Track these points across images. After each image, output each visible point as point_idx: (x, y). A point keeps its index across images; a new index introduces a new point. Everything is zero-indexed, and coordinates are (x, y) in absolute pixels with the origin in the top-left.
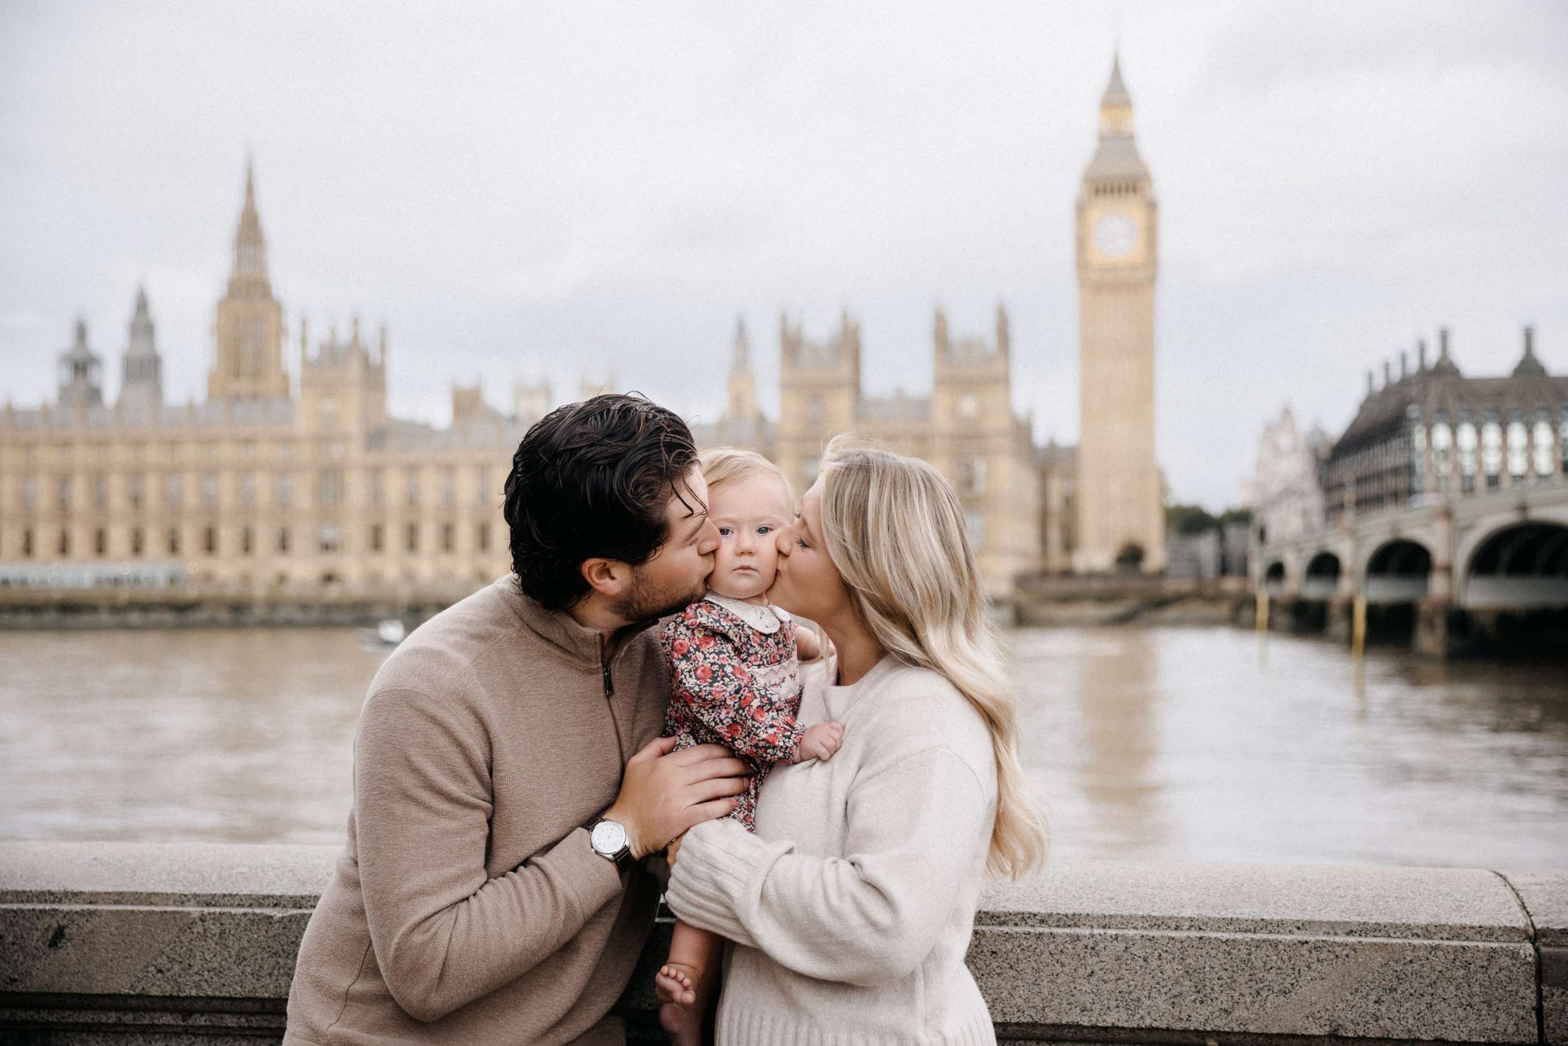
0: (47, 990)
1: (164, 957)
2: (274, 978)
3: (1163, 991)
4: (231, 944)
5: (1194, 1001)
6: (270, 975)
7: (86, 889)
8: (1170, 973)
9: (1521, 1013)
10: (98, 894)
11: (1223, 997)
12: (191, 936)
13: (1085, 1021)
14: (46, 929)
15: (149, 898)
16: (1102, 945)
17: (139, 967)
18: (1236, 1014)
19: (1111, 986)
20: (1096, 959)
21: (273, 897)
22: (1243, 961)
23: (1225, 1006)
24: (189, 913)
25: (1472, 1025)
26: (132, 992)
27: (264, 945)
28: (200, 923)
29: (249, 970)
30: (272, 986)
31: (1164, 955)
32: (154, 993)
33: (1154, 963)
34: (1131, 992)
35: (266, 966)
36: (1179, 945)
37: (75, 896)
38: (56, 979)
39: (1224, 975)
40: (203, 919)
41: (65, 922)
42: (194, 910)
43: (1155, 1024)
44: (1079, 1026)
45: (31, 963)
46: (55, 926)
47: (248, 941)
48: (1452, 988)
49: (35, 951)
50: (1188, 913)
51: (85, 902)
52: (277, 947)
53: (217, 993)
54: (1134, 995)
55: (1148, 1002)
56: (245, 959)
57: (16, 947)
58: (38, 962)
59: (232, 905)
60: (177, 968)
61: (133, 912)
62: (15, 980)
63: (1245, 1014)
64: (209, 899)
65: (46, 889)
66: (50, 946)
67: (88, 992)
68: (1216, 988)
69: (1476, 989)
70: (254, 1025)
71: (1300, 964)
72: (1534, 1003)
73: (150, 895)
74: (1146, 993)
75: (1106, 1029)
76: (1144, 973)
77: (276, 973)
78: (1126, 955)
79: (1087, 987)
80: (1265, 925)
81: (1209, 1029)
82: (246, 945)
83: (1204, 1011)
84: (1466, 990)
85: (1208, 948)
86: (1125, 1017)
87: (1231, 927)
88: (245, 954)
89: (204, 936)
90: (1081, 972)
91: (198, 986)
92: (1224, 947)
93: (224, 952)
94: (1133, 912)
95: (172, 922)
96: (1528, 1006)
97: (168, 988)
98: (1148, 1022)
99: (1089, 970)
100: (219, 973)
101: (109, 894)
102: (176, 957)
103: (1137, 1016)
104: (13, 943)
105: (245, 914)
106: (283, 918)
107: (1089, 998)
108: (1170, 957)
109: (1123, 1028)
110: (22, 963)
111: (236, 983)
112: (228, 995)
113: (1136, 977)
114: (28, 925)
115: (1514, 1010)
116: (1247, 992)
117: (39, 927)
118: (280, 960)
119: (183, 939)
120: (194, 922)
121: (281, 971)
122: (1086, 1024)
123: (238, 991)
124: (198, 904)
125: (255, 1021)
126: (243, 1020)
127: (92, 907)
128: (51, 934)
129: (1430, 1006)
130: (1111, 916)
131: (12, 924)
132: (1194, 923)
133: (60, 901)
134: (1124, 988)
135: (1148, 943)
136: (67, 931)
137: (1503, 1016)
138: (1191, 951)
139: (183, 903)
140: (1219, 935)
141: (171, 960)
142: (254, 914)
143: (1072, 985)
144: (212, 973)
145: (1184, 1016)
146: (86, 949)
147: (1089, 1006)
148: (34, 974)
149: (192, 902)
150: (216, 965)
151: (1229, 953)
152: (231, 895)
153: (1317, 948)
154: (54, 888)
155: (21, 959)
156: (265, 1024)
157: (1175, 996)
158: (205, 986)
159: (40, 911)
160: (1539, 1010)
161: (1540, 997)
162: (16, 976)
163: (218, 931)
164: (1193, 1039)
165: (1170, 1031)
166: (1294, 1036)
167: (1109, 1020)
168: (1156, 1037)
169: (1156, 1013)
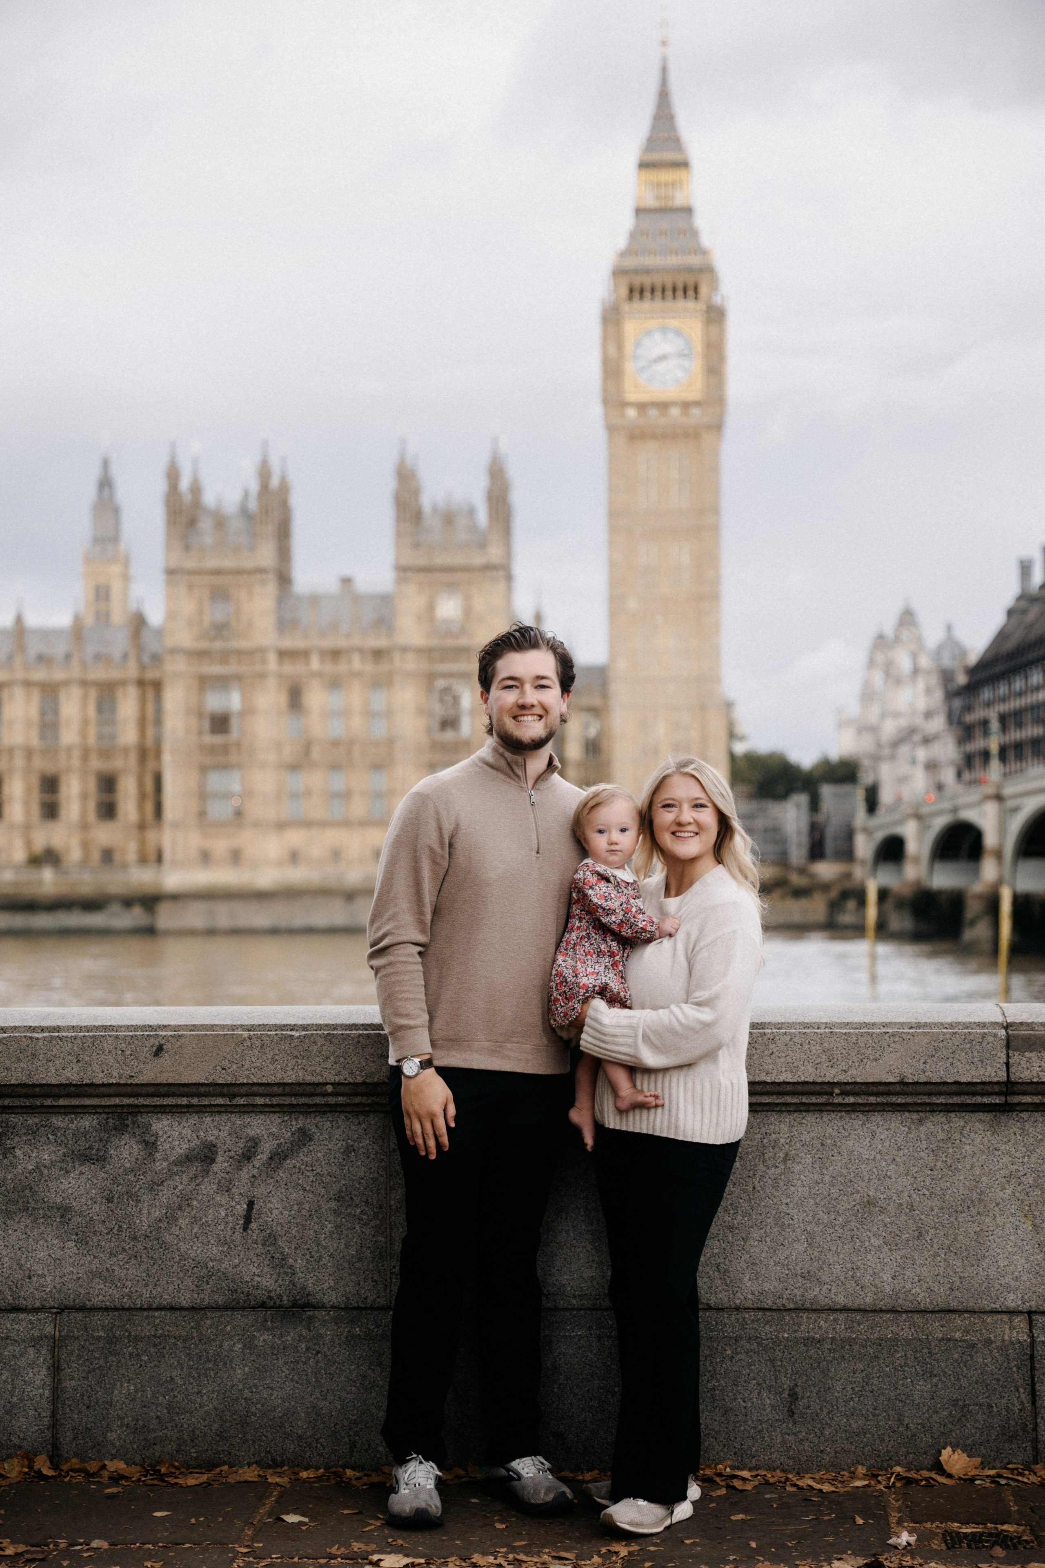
0: (153, 1082)
1: (227, 1061)
2: (295, 1071)
3: (811, 1061)
4: (268, 1052)
5: (828, 1066)
6: (293, 1069)
7: (172, 1023)
8: (815, 1052)
9: (998, 1065)
10: (180, 1026)
11: (843, 1063)
12: (243, 1048)
13: (768, 1080)
14: (152, 1046)
15: (212, 1027)
16: (778, 1038)
17: (211, 1067)
18: (850, 1072)
19: (782, 1060)
20: (774, 1045)
21: (290, 1025)
22: (854, 1043)
23: (844, 1068)
24: (242, 1035)
25: (974, 1073)
26: (206, 1082)
27: (289, 1052)
28: (248, 1040)
29: (279, 1067)
30: (294, 1076)
31: (812, 1042)
32: (221, 1082)
33: (806, 1046)
34: (793, 1063)
35: (290, 1065)
36: (820, 1036)
37: (165, 1027)
38: (158, 1075)
39: (844, 1052)
40: (250, 1038)
41: (163, 1042)
42: (246, 1034)
43: (806, 1080)
44: (765, 1083)
45: (142, 1066)
46: (157, 1044)
47: (279, 1050)
48: (963, 1054)
49: (145, 1060)
50: (824, 1020)
51: (171, 1031)
52: (296, 1053)
53: (260, 1081)
54: (795, 1064)
55: (803, 1068)
56: (277, 1060)
57: (132, 1057)
58: (147, 1065)
59: (264, 1031)
60: (235, 1067)
61: (206, 1034)
62: (133, 1077)
63: (855, 1072)
64: (249, 1028)
65: (147, 1023)
66: (154, 1056)
67: (179, 1082)
68: (839, 1059)
69: (976, 1054)
70: (275, 1103)
71: (885, 1044)
72: (1005, 1060)
73: (212, 1026)
74: (802, 1063)
75: (779, 1084)
76: (801, 1052)
77: (296, 1068)
78: (791, 1043)
79: (770, 1061)
80: (866, 1025)
81: (835, 1081)
82: (277, 1052)
83: (834, 1071)
84: (971, 1055)
85: (835, 1037)
86: (790, 1076)
87: (848, 1027)
88: (277, 1057)
89: (251, 1047)
90: (766, 1052)
91: (248, 1077)
92: (844, 1036)
93: (263, 1057)
94: (794, 1020)
95: (231, 1040)
96: (1002, 1062)
97: (229, 1079)
98: (803, 1079)
99: (771, 1052)
100: (260, 1069)
101: (187, 1026)
102: (234, 1061)
103: (797, 1076)
104: (131, 1055)
105: (276, 1035)
106: (300, 1036)
107: (771, 1066)
108: (815, 1043)
109: (789, 1083)
110: (137, 1067)
111: (272, 1075)
112: (266, 1082)
113: (797, 1054)
114: (140, 1044)
115: (995, 1064)
116: (856, 1060)
117: (147, 1045)
118: (299, 1061)
119: (238, 1050)
120: (245, 1040)
121: (299, 1067)
122: (769, 1081)
123: (272, 1079)
124: (243, 1030)
125: (276, 1100)
126: (267, 1100)
127: (180, 1033)
128: (155, 1049)
129: (952, 1064)
130: (782, 1023)
131: (130, 1044)
132: (827, 1025)
133: (156, 1030)
134: (790, 1060)
135: (803, 1036)
136: (165, 1047)
137: (989, 1068)
138: (826, 1039)
139: (233, 1030)
140: (841, 1031)
141: (230, 1062)
142: (282, 1034)
143: (762, 1060)
144: (256, 1069)
145: (822, 1074)
146: (177, 1057)
147: (770, 1071)
148: (145, 1072)
149: (240, 1029)
150: (259, 1064)
151: (847, 1040)
152: (263, 1025)
153: (893, 1035)
154: (151, 1024)
155: (136, 1064)
156: (281, 1102)
157: (817, 1064)
158: (252, 1077)
159: (148, 1035)
160: (1007, 1065)
161: (1008, 1056)
162: (133, 1074)
163: (260, 1045)
164: (827, 1088)
165: (814, 1083)
166: (881, 1084)
167: (782, 1078)
168: (807, 1088)
169: (807, 1074)
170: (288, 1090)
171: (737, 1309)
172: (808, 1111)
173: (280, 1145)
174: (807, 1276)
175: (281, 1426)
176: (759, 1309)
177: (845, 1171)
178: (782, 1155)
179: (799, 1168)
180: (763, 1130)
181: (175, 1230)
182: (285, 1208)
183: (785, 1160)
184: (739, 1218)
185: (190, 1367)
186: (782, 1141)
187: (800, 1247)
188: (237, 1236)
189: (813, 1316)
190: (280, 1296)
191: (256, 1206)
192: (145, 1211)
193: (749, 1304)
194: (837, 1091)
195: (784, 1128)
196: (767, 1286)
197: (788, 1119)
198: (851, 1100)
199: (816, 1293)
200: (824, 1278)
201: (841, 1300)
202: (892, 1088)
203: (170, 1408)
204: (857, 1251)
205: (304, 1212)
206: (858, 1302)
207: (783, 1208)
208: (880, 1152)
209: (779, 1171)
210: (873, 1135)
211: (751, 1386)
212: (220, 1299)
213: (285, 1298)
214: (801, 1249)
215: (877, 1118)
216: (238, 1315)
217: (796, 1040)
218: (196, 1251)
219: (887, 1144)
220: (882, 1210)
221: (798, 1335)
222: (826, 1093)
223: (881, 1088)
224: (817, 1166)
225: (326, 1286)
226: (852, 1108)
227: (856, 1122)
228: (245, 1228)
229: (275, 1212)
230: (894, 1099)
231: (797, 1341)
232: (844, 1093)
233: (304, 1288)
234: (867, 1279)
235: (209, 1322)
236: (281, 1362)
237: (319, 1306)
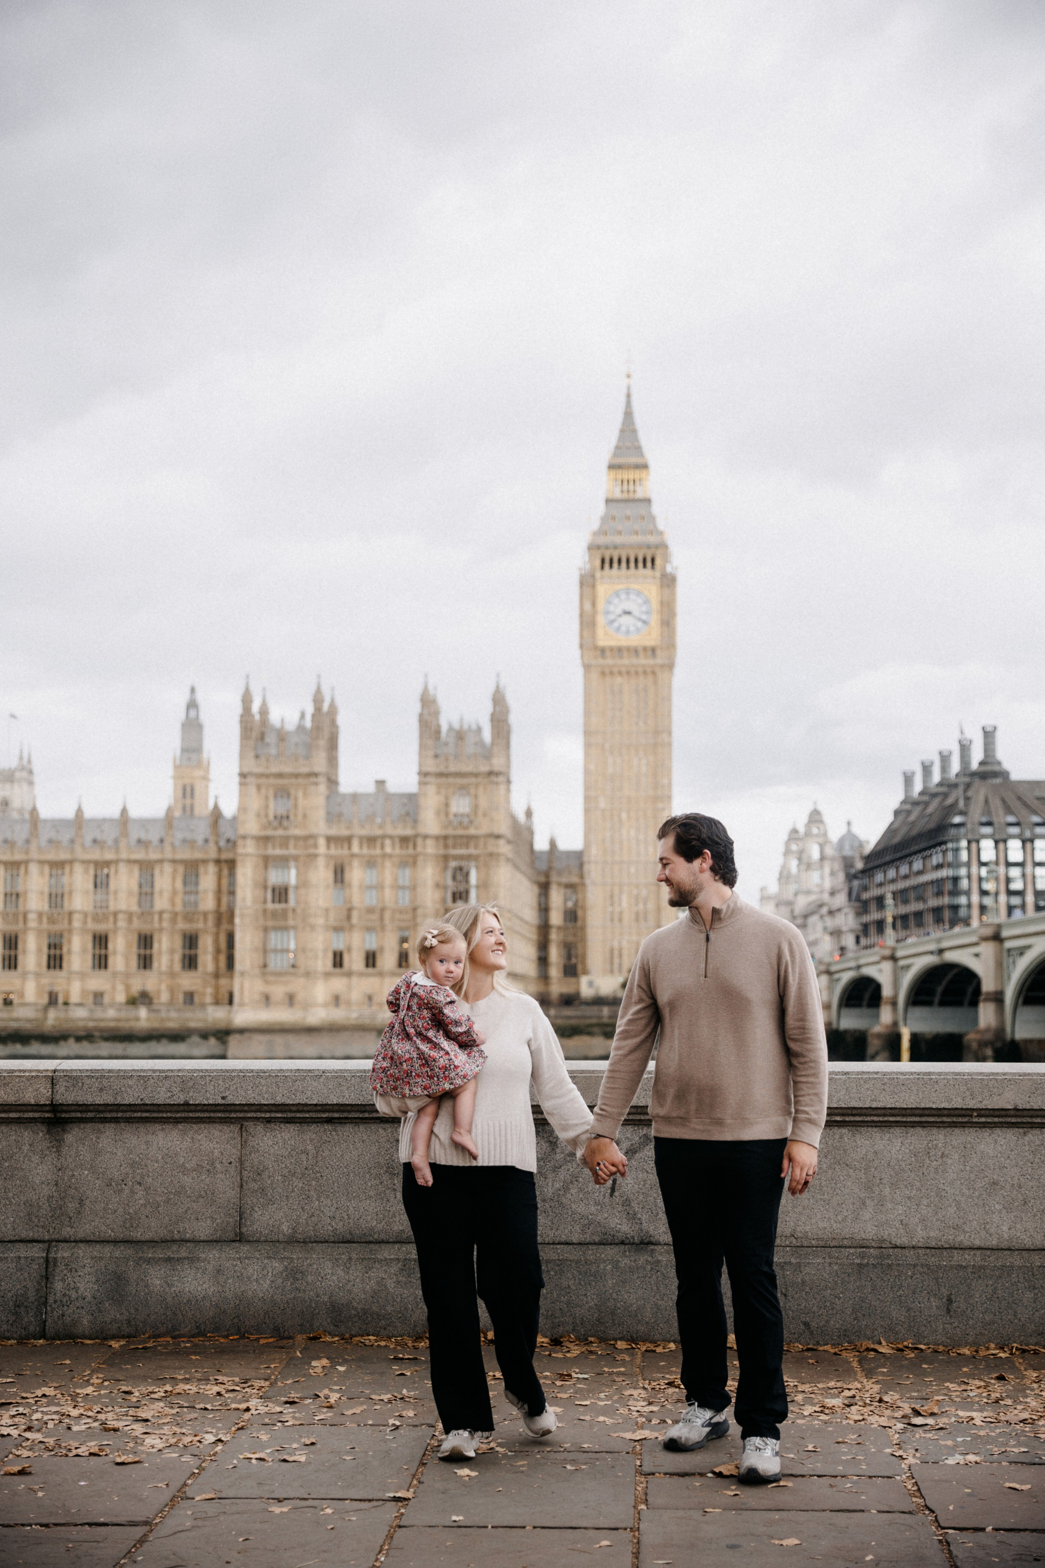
3: (960, 1096)
5: (970, 1099)
11: (980, 1097)
13: (934, 1107)
18: (984, 1102)
22: (986, 1085)
23: (980, 1100)
31: (960, 1084)
33: (957, 1086)
34: (949, 1097)
36: (965, 1080)
39: (980, 1089)
43: (958, 1107)
50: (967, 1071)
54: (951, 1097)
55: (955, 1100)
63: (987, 1102)
68: (977, 1094)
71: (1005, 1085)
74: (954, 1097)
75: (940, 1109)
76: (954, 1090)
78: (948, 1084)
80: (993, 1074)
83: (974, 1102)
98: (955, 1106)
113: (951, 1091)
116: (987, 1096)
130: (941, 1073)
132: (969, 1074)
134: (947, 1096)
135: (955, 1080)
138: (969, 1082)
140: (978, 1077)
143: (930, 1095)
145: (967, 1104)
147: (936, 1101)
151: (982, 1083)
153: (1010, 1080)
164: (969, 1112)
165: (962, 1109)
166: (1003, 1110)
167: (942, 1106)
168: (957, 1112)
169: (958, 1103)
170: (639, 1110)
171: (913, 1247)
172: (956, 1127)
173: (632, 1145)
174: (956, 1228)
175: (636, 1316)
176: (927, 1248)
177: (979, 1164)
178: (940, 1153)
179: (950, 1161)
180: (929, 1138)
181: (569, 1196)
182: (635, 1183)
183: (943, 1156)
184: (914, 1192)
185: (580, 1279)
186: (940, 1145)
187: (952, 1210)
188: (607, 1200)
189: (961, 1252)
190: (633, 1237)
191: (618, 1182)
192: (550, 1184)
193: (920, 1245)
194: (975, 1114)
195: (941, 1137)
196: (932, 1234)
197: (943, 1131)
198: (983, 1120)
199: (963, 1239)
200: (966, 1229)
201: (977, 1243)
202: (1008, 1113)
203: (568, 1303)
204: (987, 1213)
205: (647, 1186)
206: (988, 1244)
207: (941, 1186)
208: (1000, 1152)
209: (938, 1163)
210: (996, 1141)
211: (923, 1294)
212: (597, 1239)
213: (636, 1238)
214: (952, 1211)
215: (998, 1131)
216: (608, 1247)
217: (951, 1082)
218: (581, 1209)
219: (1004, 1147)
220: (1002, 1188)
221: (952, 1263)
222: (968, 1116)
223: (1002, 1113)
224: (962, 1160)
225: (661, 1231)
226: (984, 1125)
227: (986, 1133)
228: (611, 1195)
229: (630, 1186)
230: (1009, 1120)
231: (952, 1267)
232: (979, 1116)
233: (647, 1232)
234: (992, 1231)
235: (591, 1252)
236: (635, 1277)
237: (657, 1244)
